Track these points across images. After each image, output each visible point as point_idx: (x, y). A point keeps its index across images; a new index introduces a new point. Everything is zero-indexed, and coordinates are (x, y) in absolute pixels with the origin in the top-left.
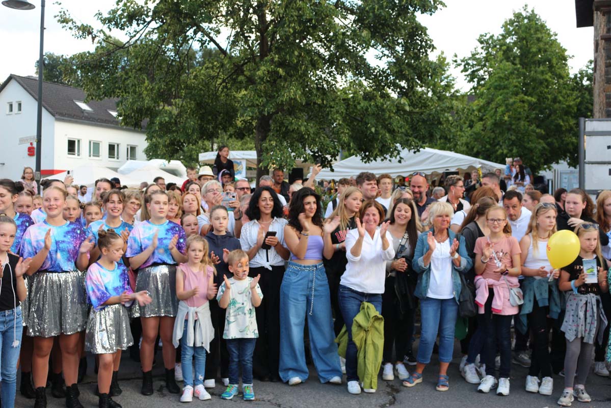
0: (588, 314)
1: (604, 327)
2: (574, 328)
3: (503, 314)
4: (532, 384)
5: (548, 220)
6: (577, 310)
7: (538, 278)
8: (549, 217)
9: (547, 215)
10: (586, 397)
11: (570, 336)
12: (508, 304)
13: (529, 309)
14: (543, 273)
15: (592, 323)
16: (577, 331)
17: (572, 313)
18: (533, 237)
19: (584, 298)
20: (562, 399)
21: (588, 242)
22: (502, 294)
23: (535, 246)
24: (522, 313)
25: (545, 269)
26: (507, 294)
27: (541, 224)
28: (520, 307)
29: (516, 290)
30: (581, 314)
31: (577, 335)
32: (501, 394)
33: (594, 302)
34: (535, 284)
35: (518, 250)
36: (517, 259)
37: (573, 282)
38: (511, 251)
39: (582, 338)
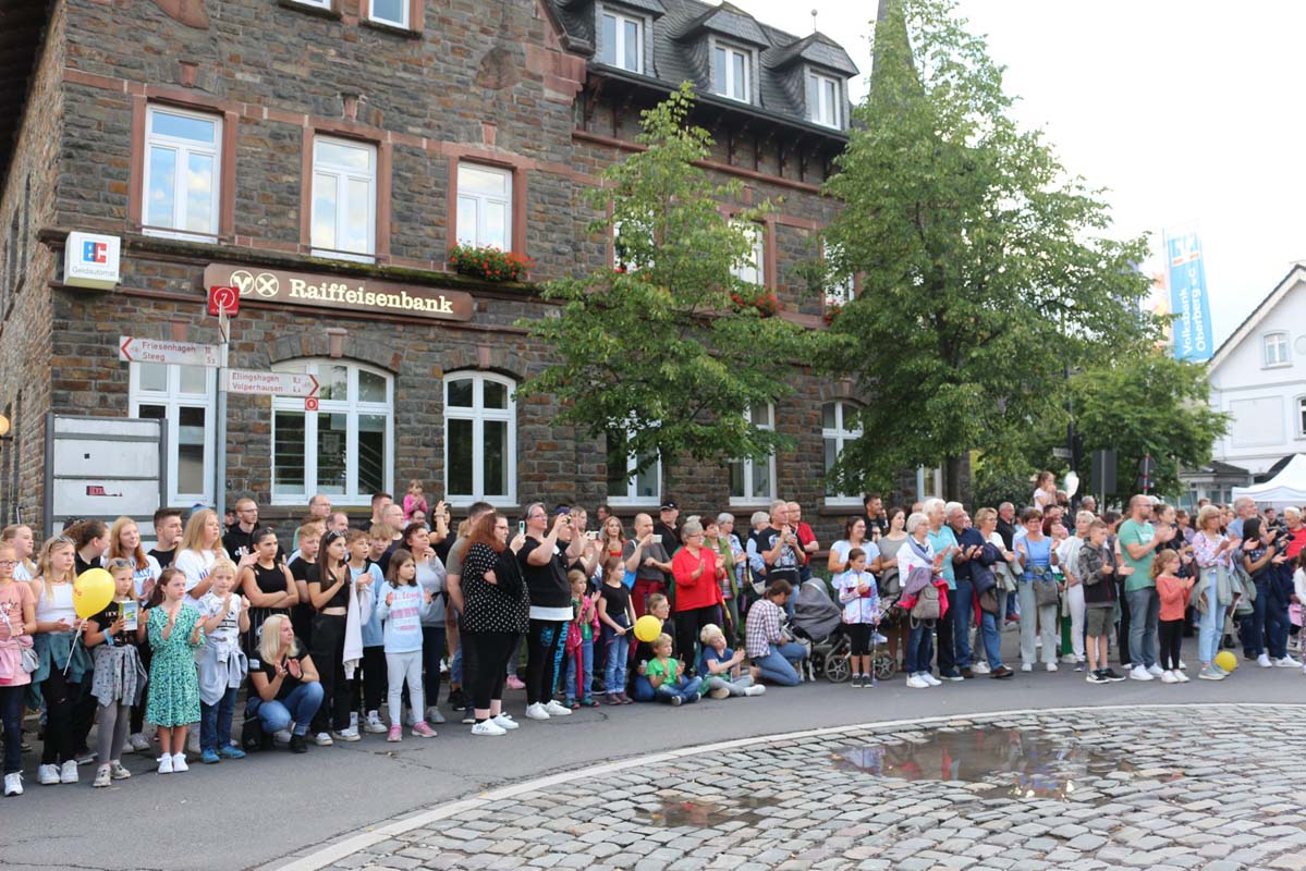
0: (126, 670)
1: (143, 684)
2: (110, 689)
3: (13, 684)
4: (49, 773)
5: (65, 557)
6: (112, 666)
7: (53, 633)
8: (66, 554)
9: (65, 550)
10: (125, 773)
11: (105, 700)
12: (20, 670)
13: (44, 675)
14: (61, 627)
15: (131, 680)
16: (114, 693)
17: (106, 671)
18: (46, 579)
19: (120, 651)
20: (99, 779)
21: (122, 583)
22: (12, 659)
23: (49, 591)
24: (36, 681)
25: (65, 622)
26: (19, 657)
27: (56, 563)
28: (33, 674)
29: (30, 652)
30: (118, 671)
31: (113, 698)
32: (13, 794)
33: (133, 655)
34: (52, 642)
35: (32, 598)
36: (30, 610)
37: (106, 631)
38: (23, 601)
39: (120, 700)
